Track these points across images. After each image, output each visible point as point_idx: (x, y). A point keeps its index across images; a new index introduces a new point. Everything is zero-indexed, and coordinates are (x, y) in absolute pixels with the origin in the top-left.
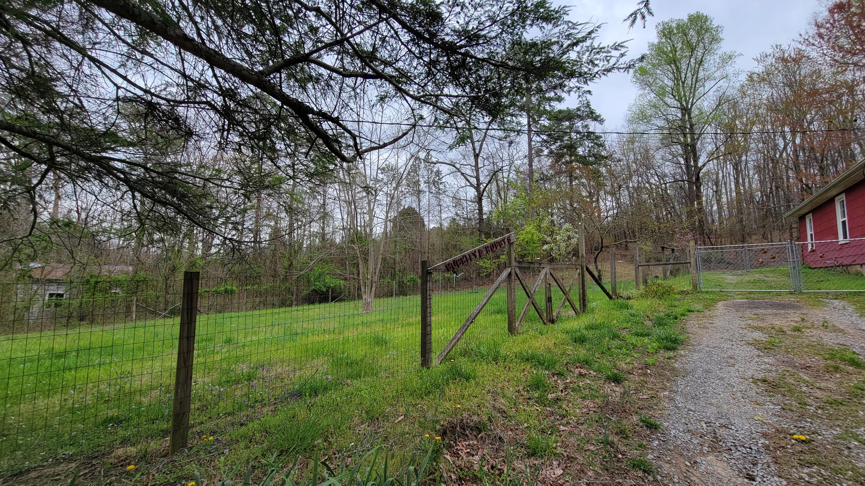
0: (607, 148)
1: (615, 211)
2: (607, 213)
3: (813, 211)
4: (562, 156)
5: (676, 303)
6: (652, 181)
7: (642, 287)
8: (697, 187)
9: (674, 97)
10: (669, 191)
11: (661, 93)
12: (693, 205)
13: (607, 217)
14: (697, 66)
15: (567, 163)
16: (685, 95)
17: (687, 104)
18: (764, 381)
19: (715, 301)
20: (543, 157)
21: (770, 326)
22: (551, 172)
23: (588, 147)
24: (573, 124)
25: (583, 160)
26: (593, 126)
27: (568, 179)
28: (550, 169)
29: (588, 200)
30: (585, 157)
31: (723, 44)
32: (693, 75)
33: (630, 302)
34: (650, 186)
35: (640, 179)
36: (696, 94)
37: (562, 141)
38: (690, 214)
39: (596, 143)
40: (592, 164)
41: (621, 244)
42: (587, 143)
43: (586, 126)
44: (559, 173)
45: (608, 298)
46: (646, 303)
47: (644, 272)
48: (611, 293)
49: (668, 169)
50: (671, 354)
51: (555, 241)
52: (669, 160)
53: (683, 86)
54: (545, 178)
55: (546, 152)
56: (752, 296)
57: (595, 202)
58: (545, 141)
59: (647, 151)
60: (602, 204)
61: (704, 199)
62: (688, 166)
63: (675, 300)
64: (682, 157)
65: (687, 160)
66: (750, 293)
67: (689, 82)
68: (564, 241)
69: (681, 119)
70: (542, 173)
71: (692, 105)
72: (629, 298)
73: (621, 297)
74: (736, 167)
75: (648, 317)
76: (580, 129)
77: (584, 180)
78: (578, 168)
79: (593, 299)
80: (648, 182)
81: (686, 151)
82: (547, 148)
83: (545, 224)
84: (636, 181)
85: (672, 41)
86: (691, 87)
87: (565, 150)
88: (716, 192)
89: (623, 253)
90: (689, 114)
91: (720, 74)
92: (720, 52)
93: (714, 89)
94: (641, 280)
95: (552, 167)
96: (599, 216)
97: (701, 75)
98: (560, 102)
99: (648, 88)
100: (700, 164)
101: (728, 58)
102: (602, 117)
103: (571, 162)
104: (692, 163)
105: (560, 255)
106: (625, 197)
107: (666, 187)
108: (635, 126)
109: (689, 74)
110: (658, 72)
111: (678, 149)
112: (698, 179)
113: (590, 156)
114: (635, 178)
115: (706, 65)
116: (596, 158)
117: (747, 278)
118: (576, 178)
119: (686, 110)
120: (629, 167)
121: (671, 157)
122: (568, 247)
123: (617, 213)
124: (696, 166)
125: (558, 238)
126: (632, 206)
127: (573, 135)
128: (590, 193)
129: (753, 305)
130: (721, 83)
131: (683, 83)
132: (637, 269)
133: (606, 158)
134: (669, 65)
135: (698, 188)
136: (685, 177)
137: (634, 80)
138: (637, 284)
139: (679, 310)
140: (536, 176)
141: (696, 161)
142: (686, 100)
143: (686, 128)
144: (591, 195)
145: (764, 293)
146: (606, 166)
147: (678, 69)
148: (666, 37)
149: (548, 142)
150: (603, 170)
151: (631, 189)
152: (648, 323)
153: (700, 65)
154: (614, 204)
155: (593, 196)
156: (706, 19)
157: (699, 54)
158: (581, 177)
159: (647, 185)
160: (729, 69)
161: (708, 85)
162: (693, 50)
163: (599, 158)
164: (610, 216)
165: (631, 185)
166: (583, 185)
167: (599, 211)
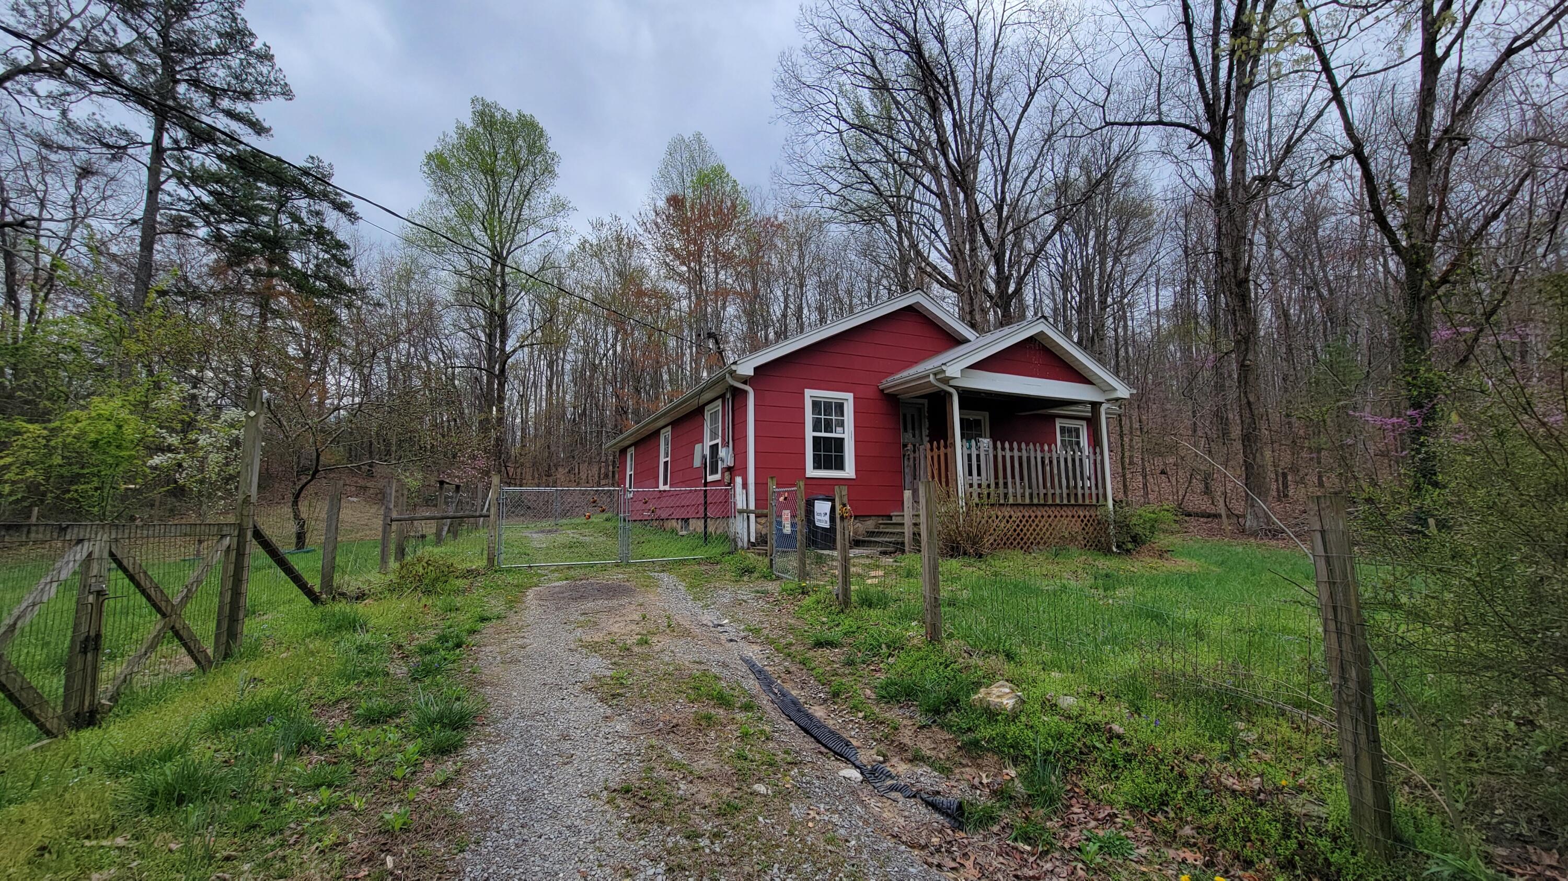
0: (358, 273)
1: (357, 400)
2: (340, 400)
3: (636, 444)
4: (249, 254)
5: (459, 601)
6: (433, 358)
7: (393, 565)
8: (499, 384)
9: (485, 228)
10: (457, 382)
11: (466, 213)
12: (491, 412)
13: (338, 408)
14: (522, 197)
15: (257, 274)
16: (500, 233)
17: (502, 248)
18: (627, 791)
19: (522, 588)
20: (194, 241)
21: (608, 638)
22: (211, 282)
23: (317, 258)
24: (288, 199)
25: (300, 281)
26: (333, 220)
27: (257, 310)
28: (211, 276)
29: (301, 366)
30: (305, 276)
31: (557, 182)
32: (515, 208)
33: (360, 608)
34: (429, 367)
35: (412, 349)
36: (516, 238)
37: (252, 221)
38: (485, 426)
39: (334, 256)
40: (321, 294)
41: (359, 468)
42: (314, 250)
43: (318, 213)
44: (237, 290)
45: (307, 602)
46: (398, 606)
47: (400, 532)
48: (317, 589)
49: (461, 344)
50: (449, 766)
51: (191, 447)
52: (464, 330)
53: (500, 218)
54: (191, 294)
55: (203, 232)
56: (572, 573)
57: (315, 373)
58: (205, 206)
59: (431, 304)
60: (330, 379)
61: (506, 403)
62: (491, 348)
63: (457, 592)
64: (485, 332)
65: (490, 336)
66: (569, 568)
67: (508, 215)
68: (219, 449)
69: (490, 270)
70: (185, 279)
71: (508, 253)
72: (361, 596)
73: (343, 595)
74: (550, 365)
75: (400, 647)
76: (304, 215)
77: (296, 324)
78: (287, 293)
79: (269, 602)
80: (426, 359)
81: (491, 324)
82: (208, 223)
83: (166, 402)
84: (404, 352)
85: (493, 140)
86: (510, 226)
87: (257, 246)
88: (522, 396)
89: (361, 482)
90: (504, 266)
91: (549, 224)
92: (553, 191)
93: (540, 241)
94: (392, 547)
95: (215, 272)
96: (321, 403)
97: (526, 212)
98: (259, 134)
99: (446, 196)
100: (508, 349)
101: (560, 207)
102: (355, 210)
103: (271, 275)
104: (498, 345)
105: (202, 482)
106: (380, 376)
107: (453, 373)
108: (416, 252)
109: (509, 204)
110: (466, 177)
111: (478, 315)
112: (502, 371)
113: (316, 277)
114: (403, 346)
115: (533, 202)
116: (330, 286)
117: (561, 538)
118: (277, 314)
119: (498, 258)
120: (395, 324)
121: (467, 326)
122: (227, 464)
123: (360, 404)
124: (503, 350)
125: (203, 440)
126: (391, 394)
127: (284, 220)
128: (307, 353)
129: (578, 594)
130: (549, 236)
131: (501, 213)
132: (387, 526)
133: (353, 291)
134: (485, 174)
135: (501, 385)
136: (484, 364)
137: (426, 169)
138: (384, 560)
139: (464, 620)
140: (162, 280)
141: (503, 343)
142: (501, 242)
143: (495, 285)
144: (307, 358)
145: (586, 566)
146: (349, 306)
147: (496, 187)
148: (485, 128)
149: (213, 212)
150: (343, 314)
151: (393, 364)
152: (399, 670)
153: (526, 197)
154: (357, 386)
155: (313, 361)
156: (541, 135)
157: (527, 181)
158: (291, 316)
159: (423, 364)
160: (561, 223)
161: (533, 232)
162: (520, 170)
163: (337, 288)
164: (345, 408)
165: (394, 356)
166: (292, 331)
167: (324, 392)
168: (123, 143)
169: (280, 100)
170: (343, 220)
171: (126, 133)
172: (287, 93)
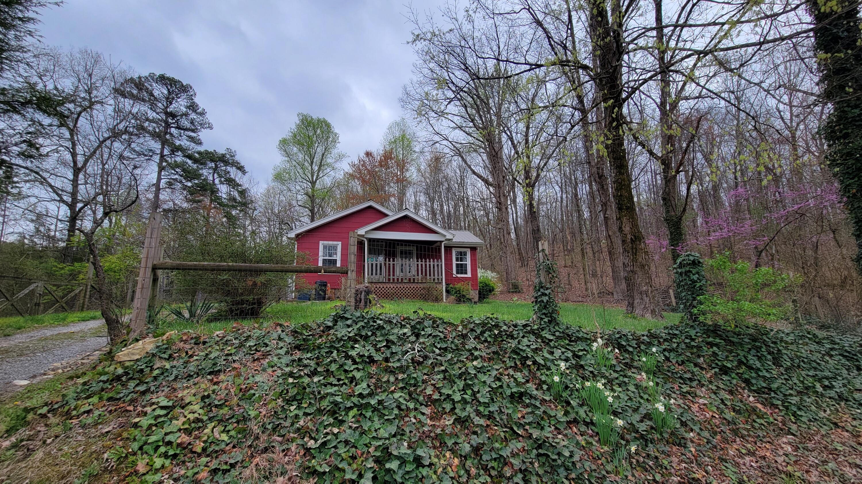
168: (151, 154)
169: (208, 130)
170: (240, 173)
171: (151, 150)
172: (211, 127)
